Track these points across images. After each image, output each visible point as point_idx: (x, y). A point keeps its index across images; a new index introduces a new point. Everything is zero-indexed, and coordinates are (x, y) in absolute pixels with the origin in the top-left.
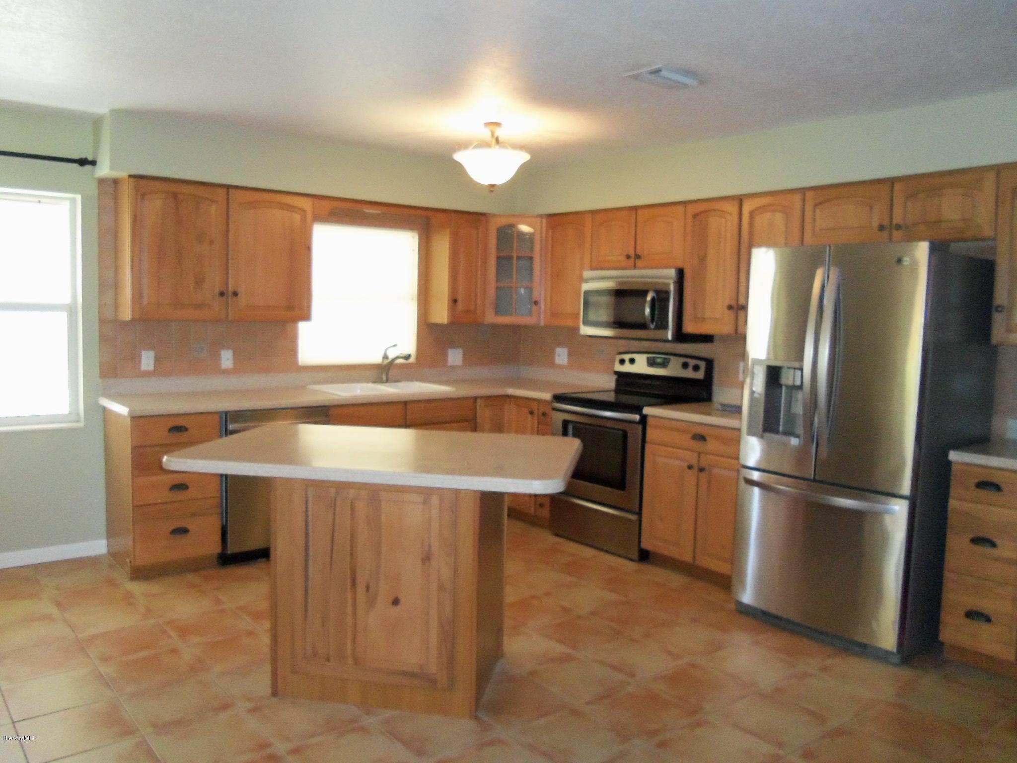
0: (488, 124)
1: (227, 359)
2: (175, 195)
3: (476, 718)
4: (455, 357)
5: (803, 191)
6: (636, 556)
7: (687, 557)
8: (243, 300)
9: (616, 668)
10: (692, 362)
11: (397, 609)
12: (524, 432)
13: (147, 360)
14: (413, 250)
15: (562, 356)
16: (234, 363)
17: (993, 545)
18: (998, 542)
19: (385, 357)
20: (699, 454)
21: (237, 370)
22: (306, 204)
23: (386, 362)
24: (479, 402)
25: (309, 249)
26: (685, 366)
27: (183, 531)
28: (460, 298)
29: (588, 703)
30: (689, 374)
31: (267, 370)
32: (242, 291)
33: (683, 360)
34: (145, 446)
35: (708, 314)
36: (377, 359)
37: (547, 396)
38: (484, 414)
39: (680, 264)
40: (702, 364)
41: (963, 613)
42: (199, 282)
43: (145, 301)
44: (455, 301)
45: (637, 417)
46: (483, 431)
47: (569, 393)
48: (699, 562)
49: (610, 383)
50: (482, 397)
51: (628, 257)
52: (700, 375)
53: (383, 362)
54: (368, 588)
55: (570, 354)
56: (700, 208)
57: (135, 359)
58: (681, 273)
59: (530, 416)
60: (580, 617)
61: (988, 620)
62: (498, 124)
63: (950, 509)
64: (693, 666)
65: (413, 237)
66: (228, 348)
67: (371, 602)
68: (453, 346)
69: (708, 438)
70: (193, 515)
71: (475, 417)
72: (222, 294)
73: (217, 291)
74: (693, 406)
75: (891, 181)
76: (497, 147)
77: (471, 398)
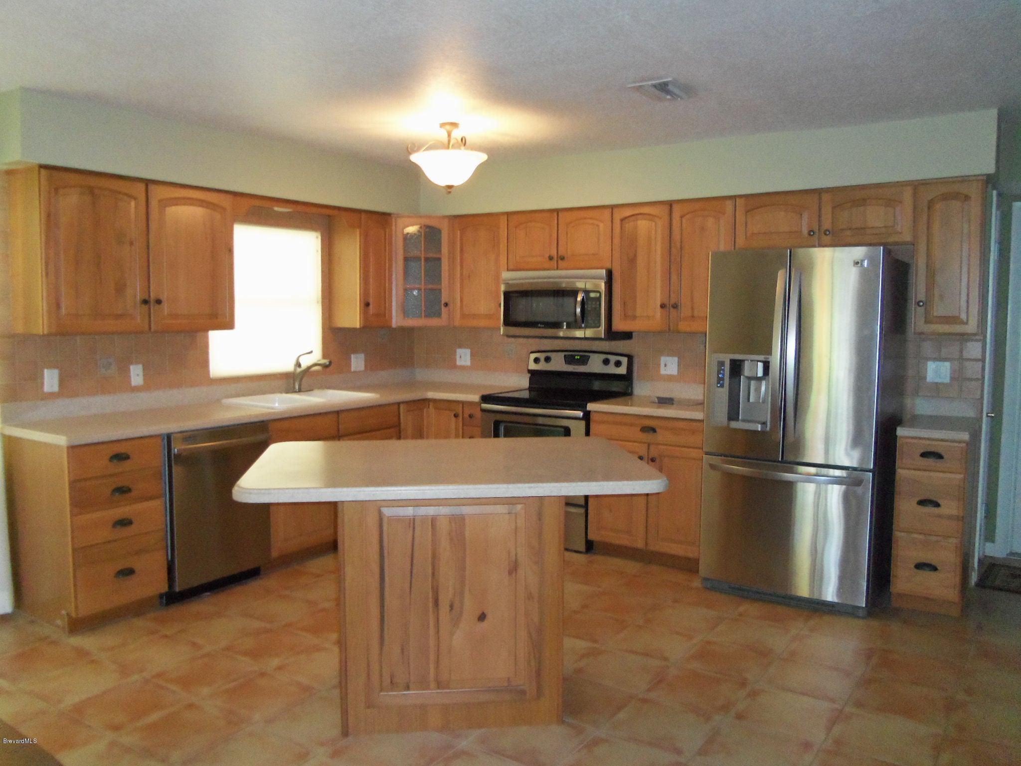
0: (443, 125)
1: (136, 374)
2: (91, 191)
3: (563, 722)
4: (357, 362)
5: (733, 198)
6: (582, 548)
7: (640, 544)
8: (166, 308)
9: (646, 654)
10: (613, 359)
11: (485, 624)
12: (447, 436)
13: (50, 380)
14: (317, 251)
15: (464, 357)
16: (144, 379)
17: (937, 505)
18: (940, 502)
19: (298, 365)
20: (649, 445)
21: (147, 387)
22: (225, 202)
23: (299, 370)
24: (402, 406)
25: (230, 251)
26: (606, 362)
27: (128, 572)
28: (371, 301)
29: (649, 690)
30: (611, 369)
31: (178, 385)
32: (164, 297)
33: (604, 356)
34: (85, 480)
35: (639, 312)
36: (289, 367)
37: (476, 398)
38: (407, 420)
39: (609, 266)
40: (624, 360)
41: (913, 566)
42: (120, 289)
43: (63, 311)
44: (367, 305)
45: (580, 414)
46: (406, 438)
47: (493, 394)
48: (651, 548)
49: (524, 382)
50: (403, 402)
51: (551, 258)
52: (622, 370)
53: (295, 370)
54: (451, 607)
55: (472, 355)
56: (628, 212)
57: (36, 378)
58: (610, 274)
59: (453, 419)
60: (575, 612)
61: (935, 569)
62: (455, 125)
63: (897, 477)
64: (709, 643)
65: (317, 237)
66: (137, 363)
67: (456, 622)
68: (355, 351)
69: (657, 430)
70: (138, 553)
71: (400, 423)
72: (145, 302)
73: (139, 298)
74: (620, 400)
75: (818, 192)
76: (463, 148)
77: (393, 404)
